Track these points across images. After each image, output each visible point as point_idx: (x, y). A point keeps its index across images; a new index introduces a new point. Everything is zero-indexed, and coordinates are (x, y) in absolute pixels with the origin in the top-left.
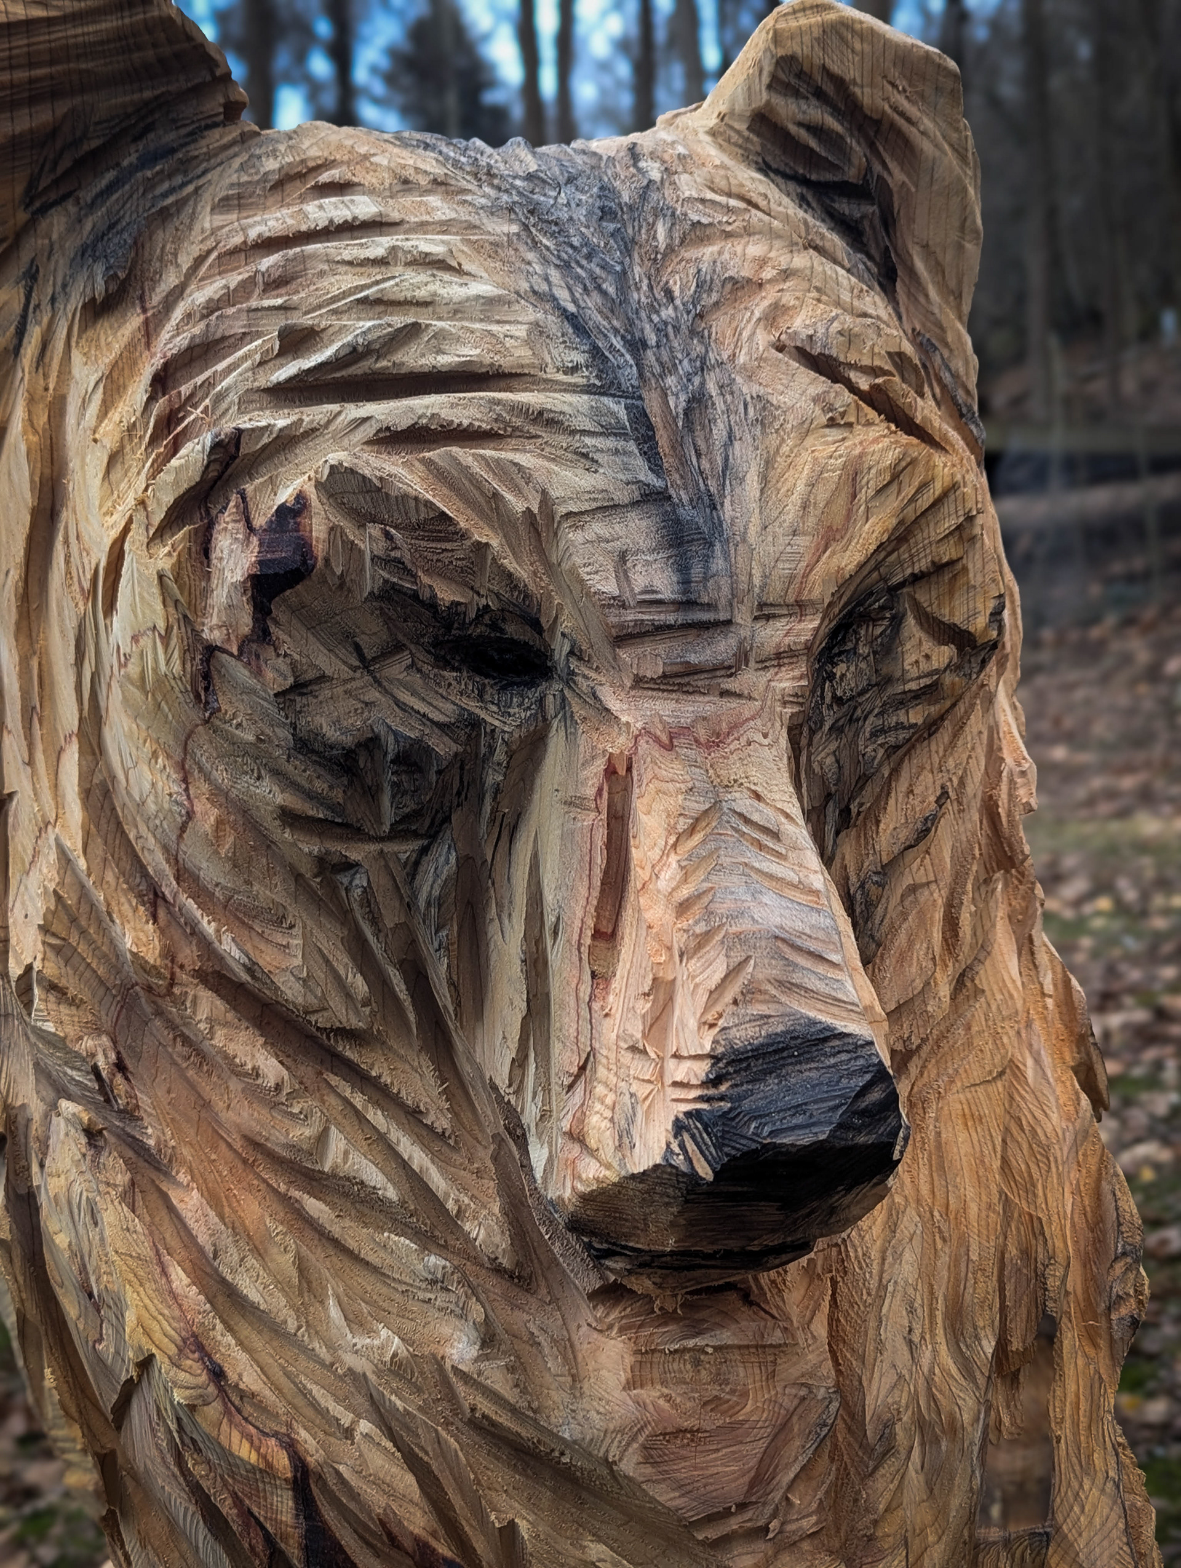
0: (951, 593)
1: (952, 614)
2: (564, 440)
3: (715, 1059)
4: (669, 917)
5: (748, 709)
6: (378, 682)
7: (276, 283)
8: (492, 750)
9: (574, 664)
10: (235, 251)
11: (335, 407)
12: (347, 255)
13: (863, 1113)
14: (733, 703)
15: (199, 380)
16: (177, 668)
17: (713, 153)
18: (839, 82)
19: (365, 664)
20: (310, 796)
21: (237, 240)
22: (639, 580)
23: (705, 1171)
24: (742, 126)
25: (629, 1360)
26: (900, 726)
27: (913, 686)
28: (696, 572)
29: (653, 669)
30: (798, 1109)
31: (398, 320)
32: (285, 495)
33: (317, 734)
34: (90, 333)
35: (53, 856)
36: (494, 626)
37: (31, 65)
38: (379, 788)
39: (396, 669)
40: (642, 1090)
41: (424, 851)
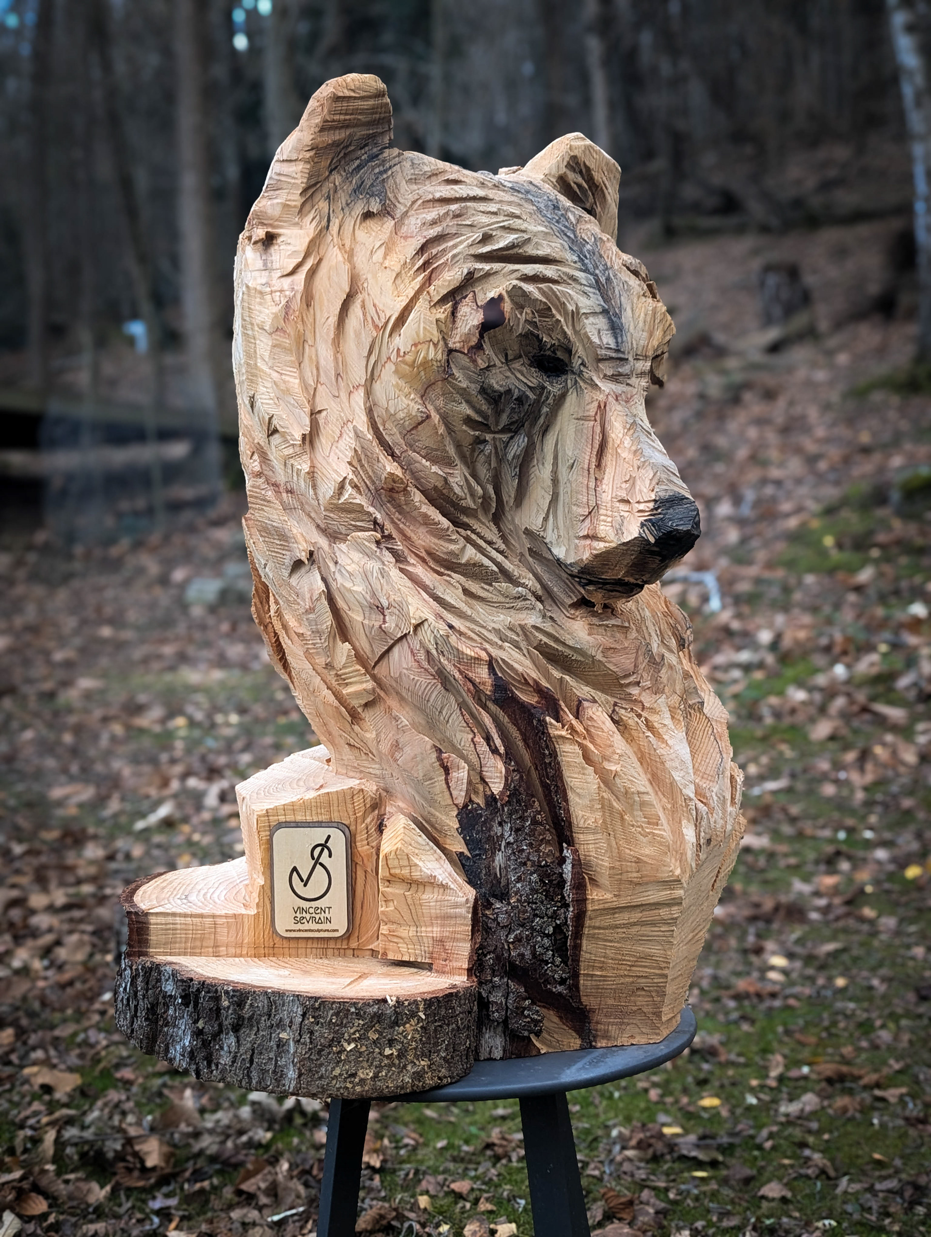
2: (579, 287)
3: (655, 501)
4: (631, 456)
5: (635, 391)
6: (510, 369)
7: (457, 216)
8: (547, 398)
9: (582, 368)
10: (430, 201)
11: (504, 265)
12: (481, 209)
14: (630, 388)
15: (440, 248)
16: (439, 357)
19: (507, 361)
20: (478, 412)
21: (431, 197)
22: (605, 341)
23: (652, 540)
25: (587, 627)
28: (619, 340)
29: (609, 372)
30: (681, 519)
31: (526, 236)
33: (491, 386)
36: (554, 352)
38: (503, 411)
39: (517, 365)
40: (626, 514)
41: (512, 438)
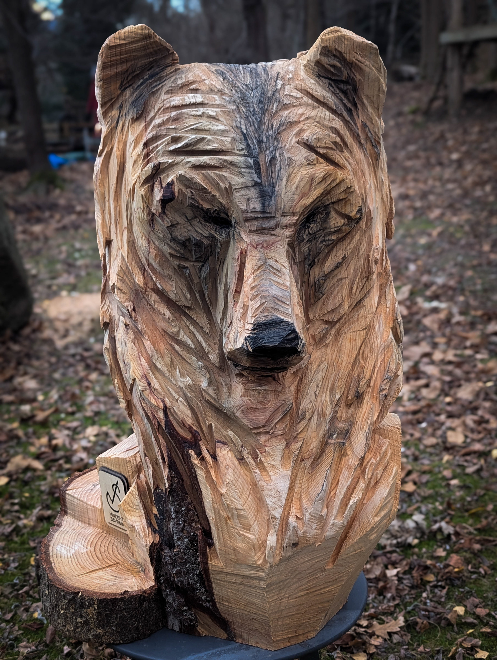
0: (345, 206)
1: (345, 211)
2: (236, 169)
3: (255, 325)
4: (249, 290)
5: (277, 239)
6: (191, 225)
7: (176, 120)
8: (217, 244)
9: (236, 225)
10: (167, 108)
11: (183, 157)
12: (193, 113)
13: (288, 340)
14: (274, 237)
15: (154, 145)
16: (146, 218)
17: (302, 73)
18: (340, 53)
19: (188, 221)
20: (176, 251)
21: (168, 105)
22: (252, 206)
23: (250, 350)
24: (313, 64)
25: (243, 390)
26: (329, 240)
27: (333, 230)
28: (267, 204)
29: (254, 228)
30: (272, 338)
32: (169, 180)
33: (177, 237)
34: (133, 125)
35: (120, 257)
36: (218, 214)
37: (121, 55)
38: (192, 250)
39: (195, 222)
40: (240, 330)
41: (203, 266)
